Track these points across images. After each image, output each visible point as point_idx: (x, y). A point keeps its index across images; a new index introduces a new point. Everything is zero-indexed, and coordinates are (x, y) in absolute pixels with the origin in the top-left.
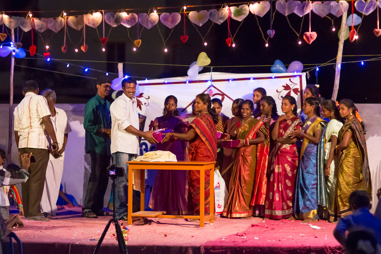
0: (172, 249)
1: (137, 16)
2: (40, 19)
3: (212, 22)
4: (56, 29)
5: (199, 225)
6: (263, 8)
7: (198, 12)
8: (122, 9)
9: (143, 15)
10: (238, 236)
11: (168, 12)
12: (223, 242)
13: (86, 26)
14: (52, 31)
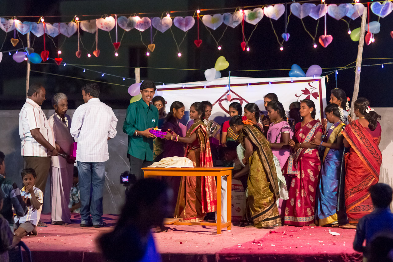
0: (187, 257)
1: (150, 20)
2: (52, 24)
3: (226, 26)
4: (68, 34)
5: (216, 232)
6: (278, 12)
7: (212, 16)
8: (135, 13)
9: (156, 19)
10: (255, 243)
11: (181, 16)
12: (239, 249)
13: (99, 30)
14: (64, 36)
